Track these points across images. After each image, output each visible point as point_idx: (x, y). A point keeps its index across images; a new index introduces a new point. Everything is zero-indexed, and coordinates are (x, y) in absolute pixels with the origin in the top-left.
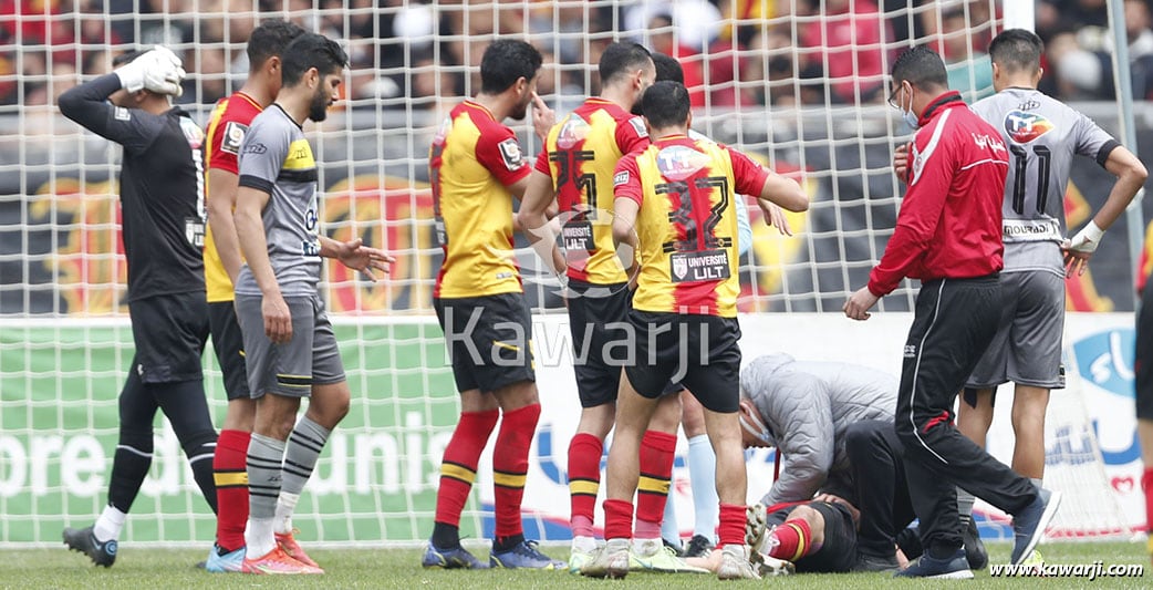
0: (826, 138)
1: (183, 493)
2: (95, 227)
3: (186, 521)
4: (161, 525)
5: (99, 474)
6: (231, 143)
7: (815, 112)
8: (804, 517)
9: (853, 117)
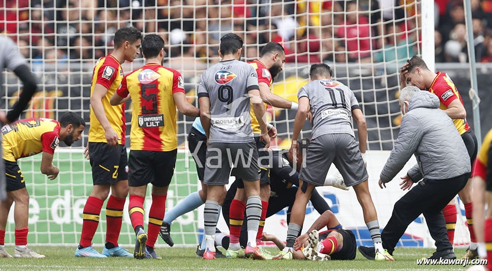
0: (346, 76)
1: (72, 223)
2: (36, 110)
3: (74, 235)
4: (63, 237)
5: (37, 215)
6: (107, 74)
7: (341, 65)
8: (335, 236)
9: (358, 68)
